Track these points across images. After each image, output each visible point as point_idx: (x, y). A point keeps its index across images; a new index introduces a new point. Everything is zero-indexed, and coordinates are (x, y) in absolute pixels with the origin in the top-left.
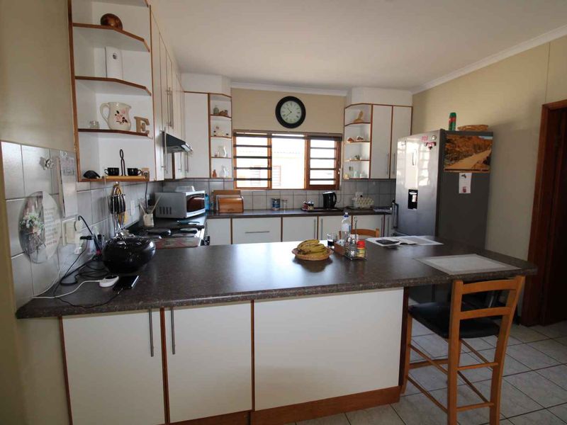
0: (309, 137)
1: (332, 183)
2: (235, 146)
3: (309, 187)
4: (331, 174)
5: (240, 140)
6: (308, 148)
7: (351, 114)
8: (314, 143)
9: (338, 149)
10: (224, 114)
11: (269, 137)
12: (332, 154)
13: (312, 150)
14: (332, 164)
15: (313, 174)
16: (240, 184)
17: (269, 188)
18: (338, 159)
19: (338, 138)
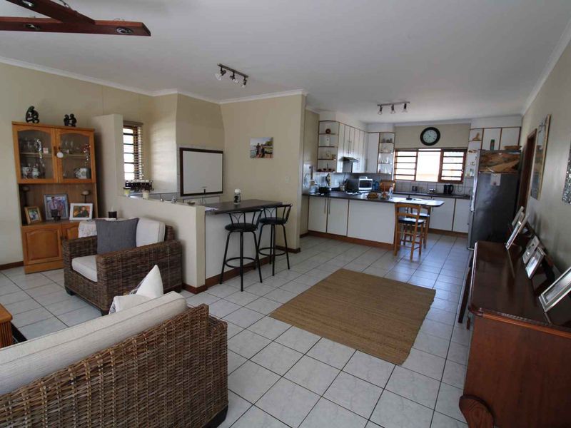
0: (443, 150)
1: (459, 179)
2: (396, 157)
3: (440, 181)
4: (459, 174)
5: (400, 154)
6: (442, 157)
7: (473, 135)
8: (446, 154)
9: (465, 157)
10: (389, 141)
11: (417, 151)
12: (461, 160)
13: (444, 158)
14: (460, 167)
15: (444, 173)
16: (397, 177)
17: (415, 180)
18: (464, 163)
19: (465, 151)
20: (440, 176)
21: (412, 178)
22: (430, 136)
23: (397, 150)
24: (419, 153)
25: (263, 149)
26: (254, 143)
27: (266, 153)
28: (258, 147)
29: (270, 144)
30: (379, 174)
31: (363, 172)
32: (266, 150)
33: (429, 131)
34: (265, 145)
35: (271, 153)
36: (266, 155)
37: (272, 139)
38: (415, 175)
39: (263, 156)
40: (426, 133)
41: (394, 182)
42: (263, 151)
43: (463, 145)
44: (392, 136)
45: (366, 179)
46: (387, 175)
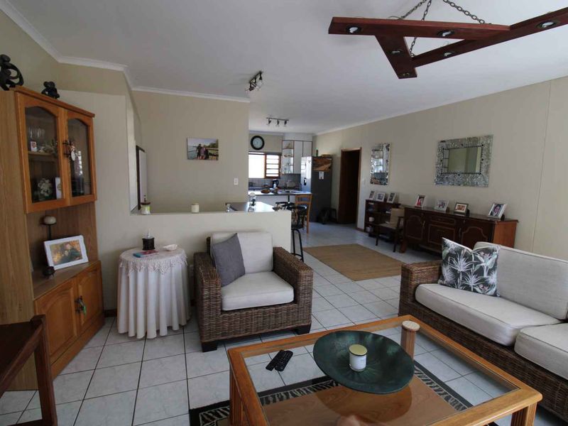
0: (266, 154)
1: (277, 175)
3: (266, 177)
4: (277, 171)
7: (285, 144)
8: (268, 157)
9: (280, 160)
12: (277, 162)
14: (277, 167)
18: (280, 164)
19: (280, 155)
20: (265, 173)
22: (258, 143)
25: (207, 151)
26: (193, 144)
27: (211, 154)
28: (199, 148)
29: (215, 146)
32: (210, 151)
33: (257, 139)
34: (209, 147)
35: (217, 156)
36: (210, 157)
37: (217, 141)
39: (207, 158)
40: (255, 139)
42: (206, 153)
43: (279, 151)
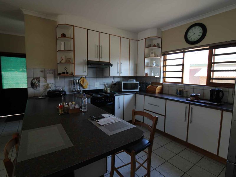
2: (165, 60)
3: (210, 84)
5: (168, 57)
6: (211, 56)
11: (184, 52)
15: (213, 75)
17: (182, 83)
20: (209, 78)
21: (179, 81)
22: (195, 34)
23: (165, 54)
24: (186, 54)
30: (146, 77)
31: (131, 75)
33: (193, 28)
38: (182, 78)
40: (191, 31)
41: (161, 84)
44: (159, 41)
45: (134, 81)
46: (154, 77)
